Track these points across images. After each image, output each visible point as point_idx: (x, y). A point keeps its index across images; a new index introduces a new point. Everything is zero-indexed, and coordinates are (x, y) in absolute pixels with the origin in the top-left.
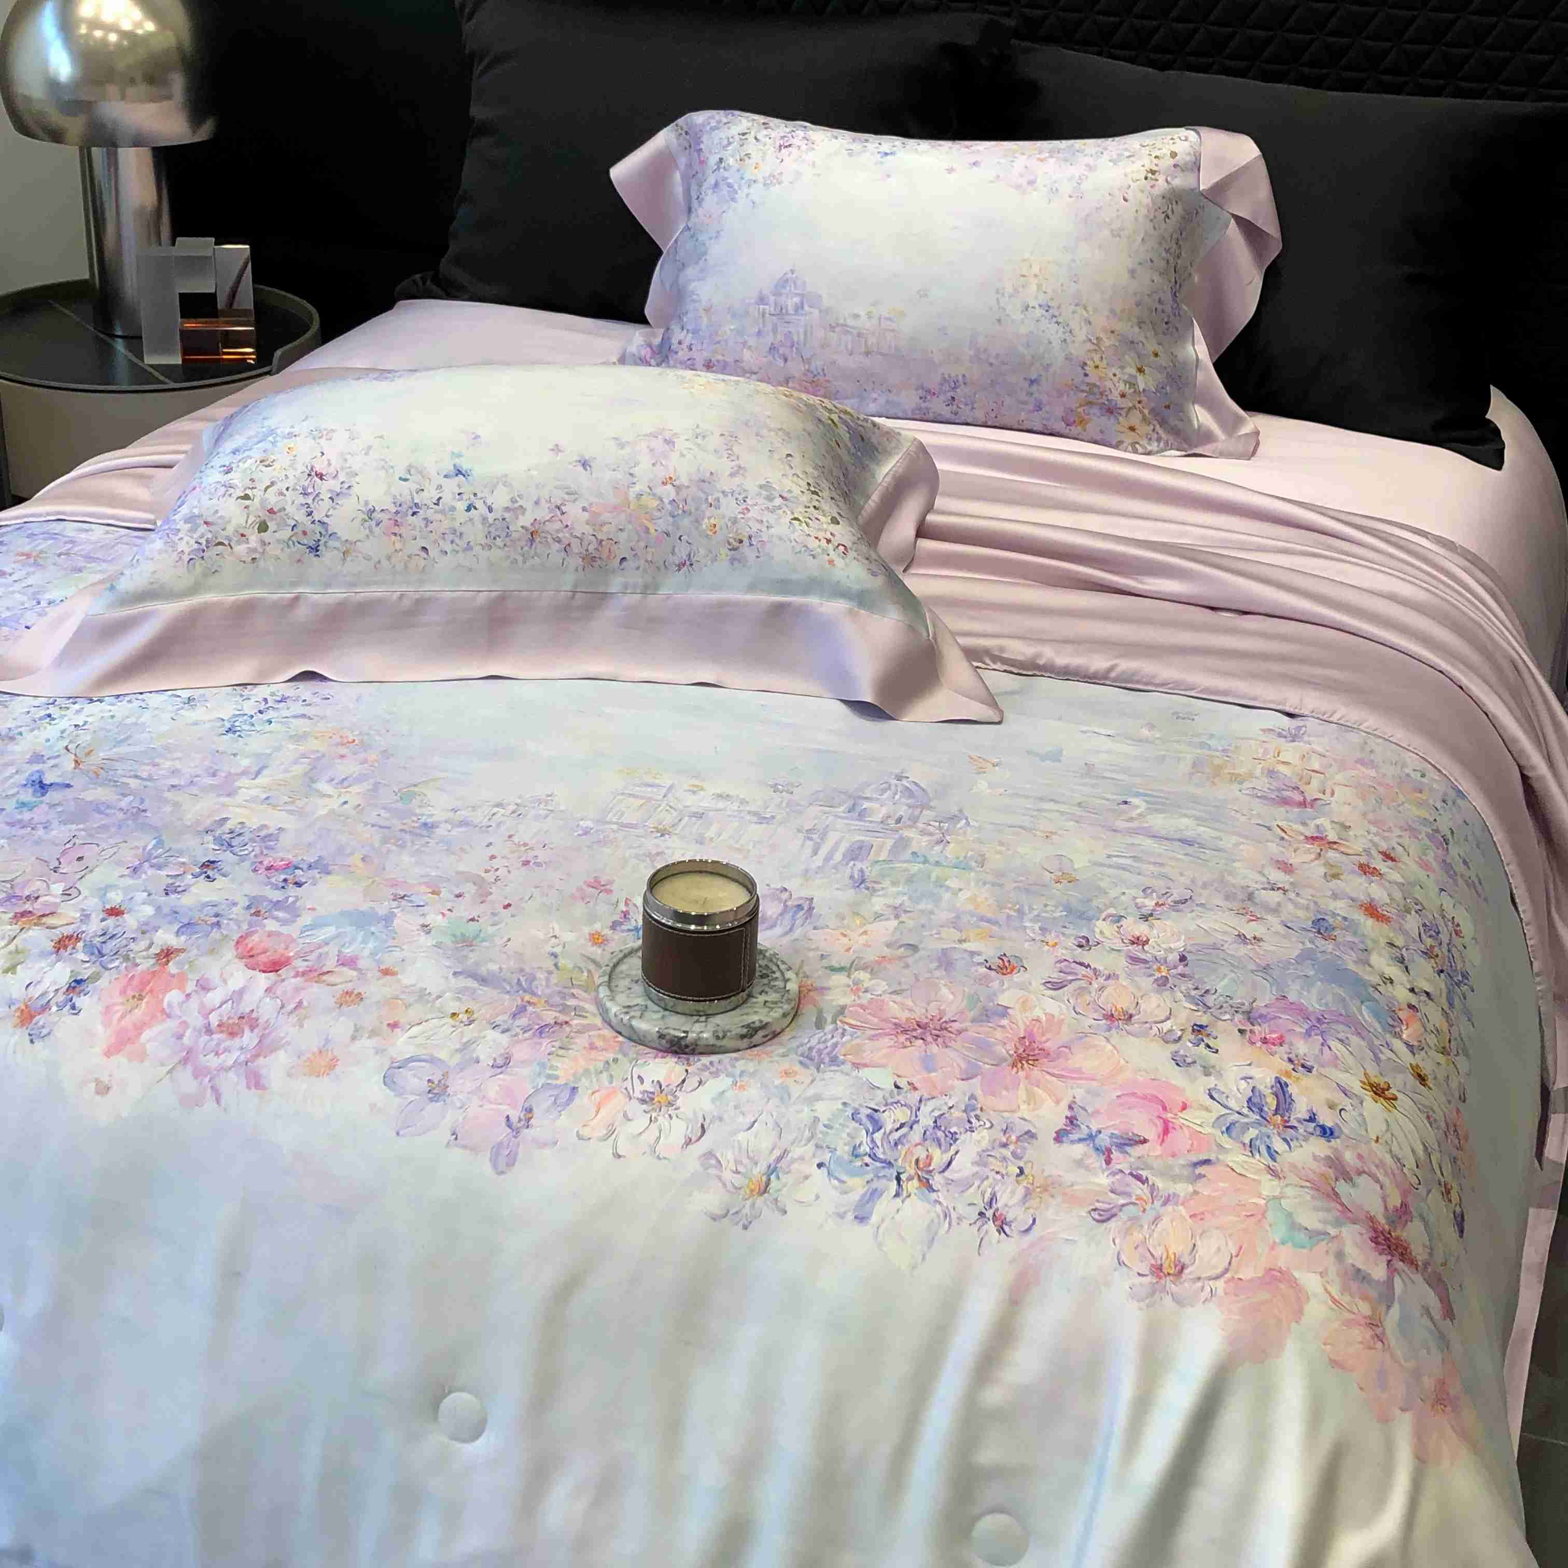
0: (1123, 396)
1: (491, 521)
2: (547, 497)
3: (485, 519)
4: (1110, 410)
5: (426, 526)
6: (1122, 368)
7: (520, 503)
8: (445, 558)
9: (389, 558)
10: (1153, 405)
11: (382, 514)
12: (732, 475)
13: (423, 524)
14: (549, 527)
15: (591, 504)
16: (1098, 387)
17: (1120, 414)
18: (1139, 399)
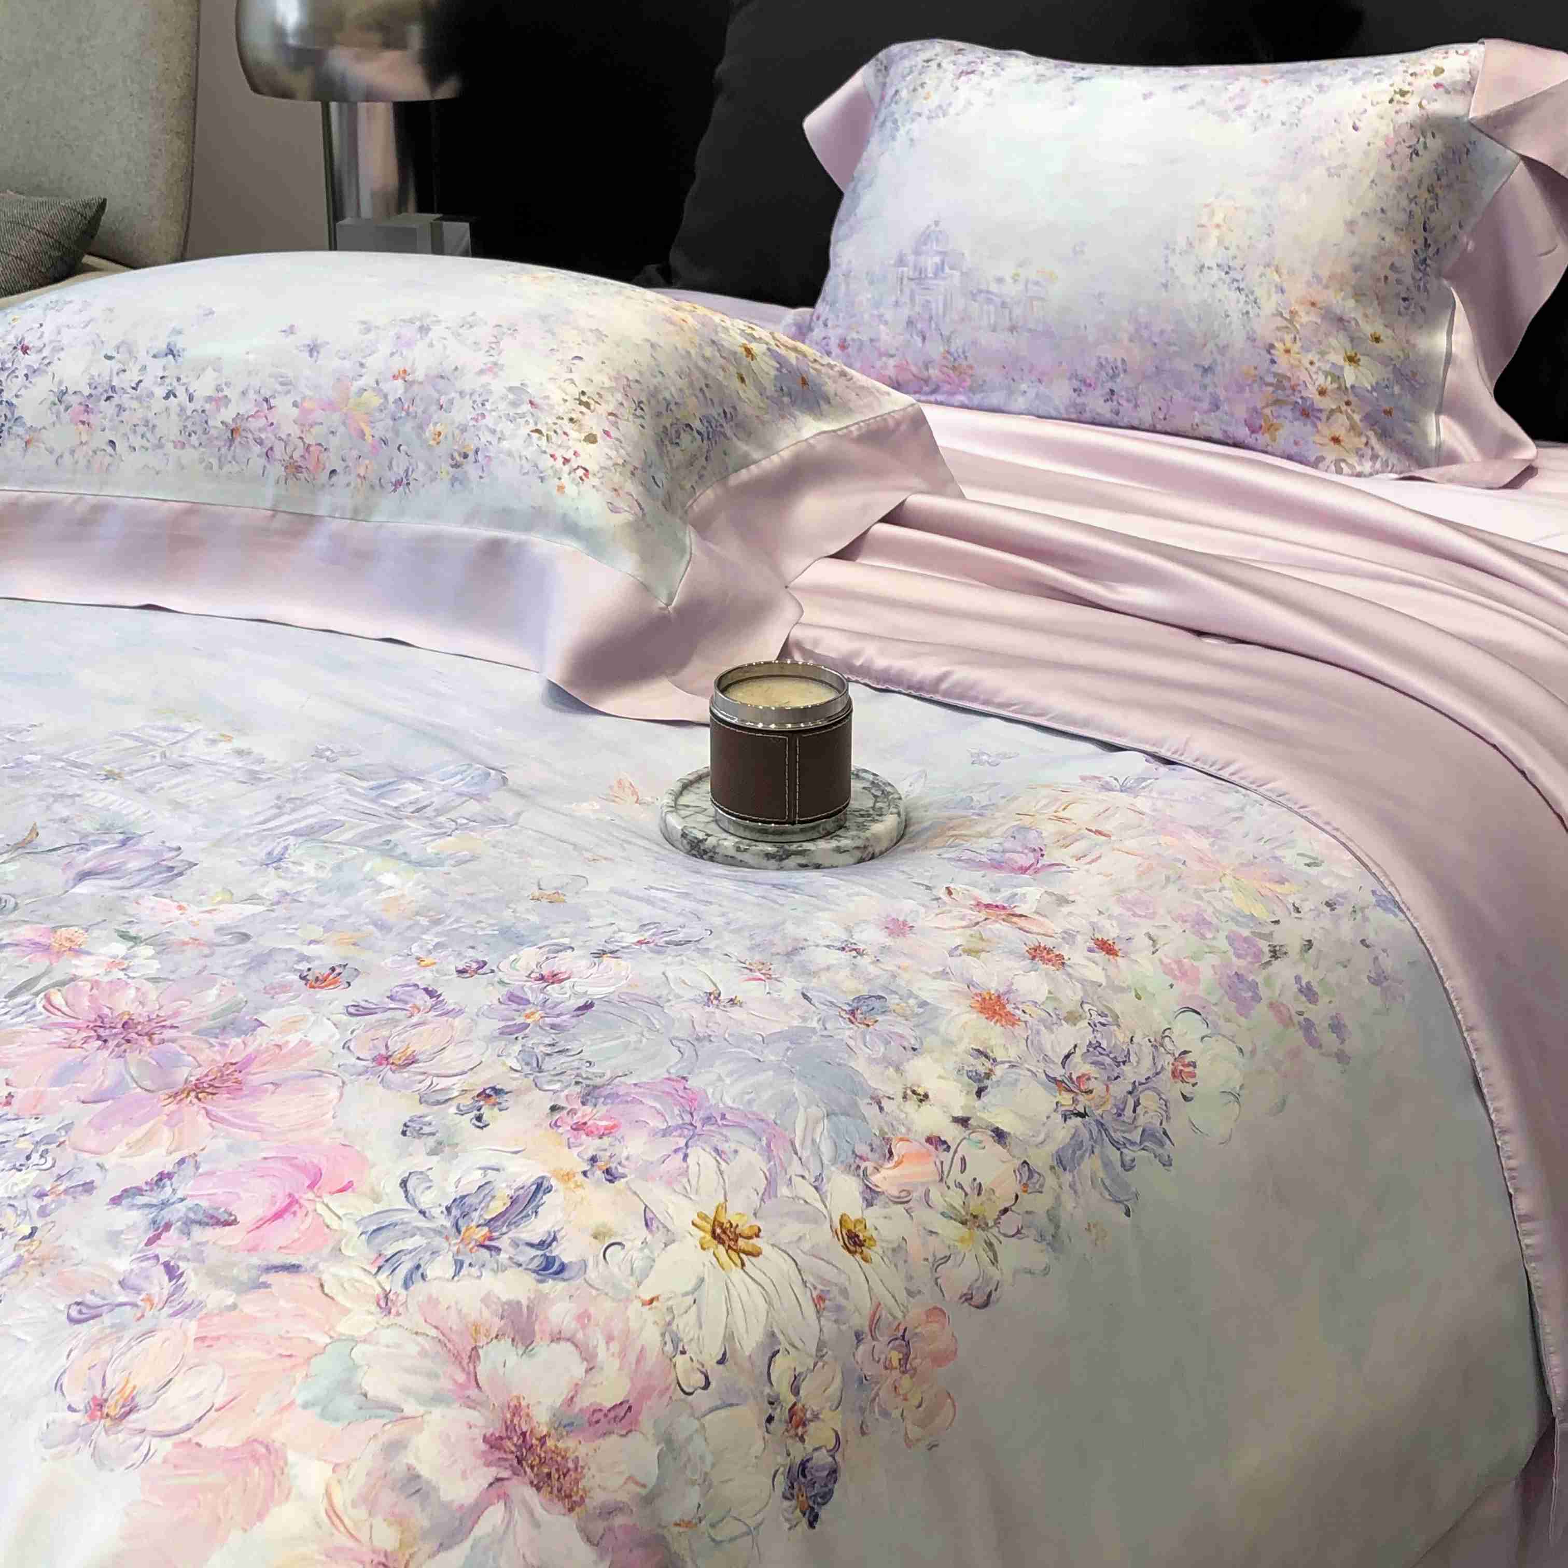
0: (1322, 392)
1: (189, 412)
2: (258, 387)
3: (183, 410)
4: (1307, 413)
5: (118, 415)
8: (133, 455)
9: (72, 452)
10: (1368, 409)
11: (74, 397)
13: (115, 412)
14: (253, 424)
15: (305, 399)
16: (1289, 379)
17: (1320, 419)
18: (1346, 399)
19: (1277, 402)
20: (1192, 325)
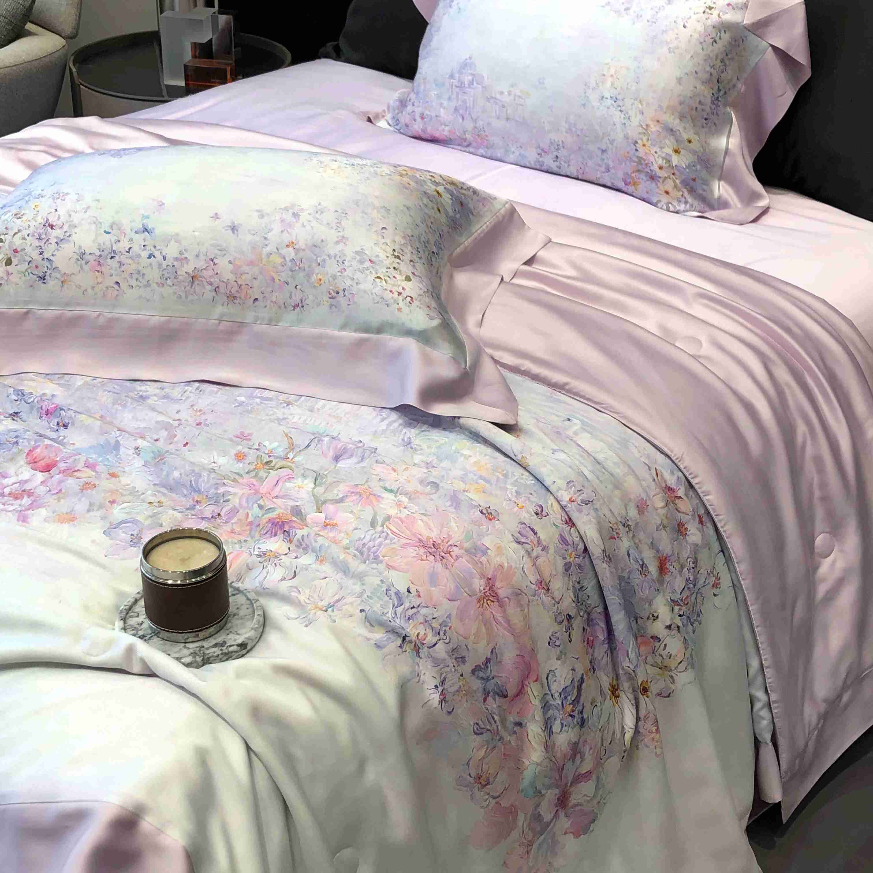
0: (661, 168)
1: (164, 266)
2: (205, 253)
3: (160, 265)
4: (652, 177)
5: (120, 268)
6: (662, 148)
7: (186, 255)
8: (131, 291)
9: (93, 288)
10: (684, 177)
11: (90, 256)
12: (337, 243)
13: (118, 265)
14: (205, 273)
15: (235, 259)
16: (644, 160)
17: (659, 181)
18: (672, 172)
19: (638, 171)
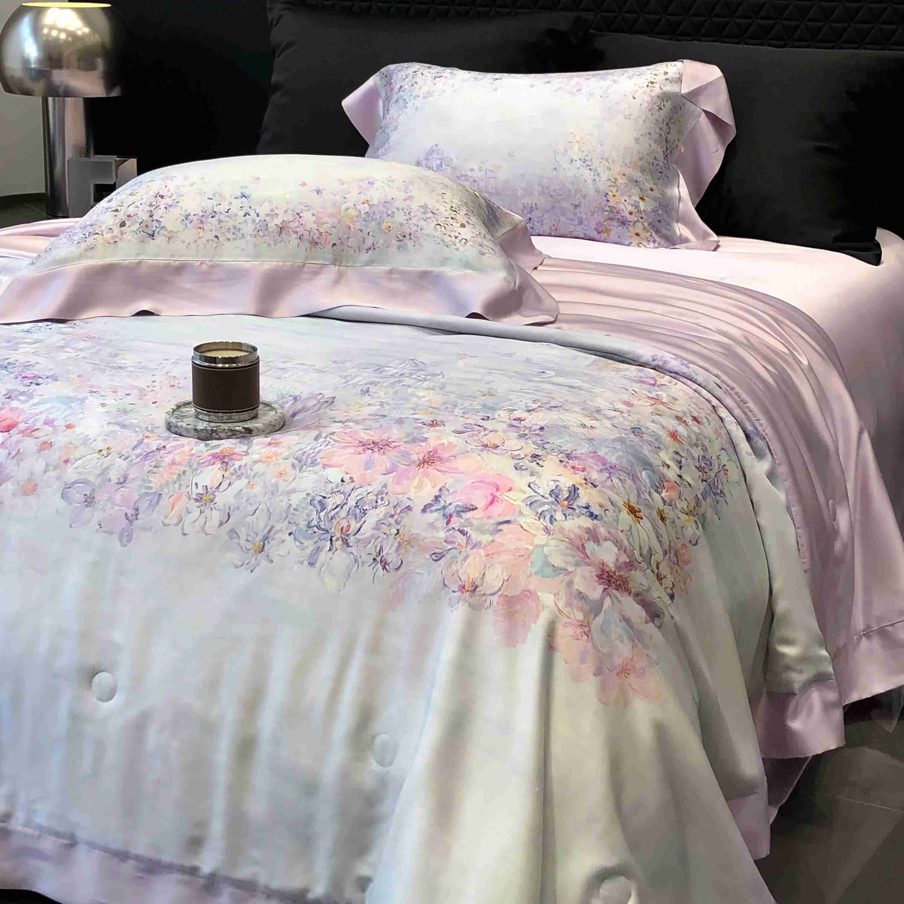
0: (631, 213)
4: (623, 223)
6: (630, 196)
10: (651, 220)
16: (615, 208)
17: (630, 225)
18: (641, 216)
19: (611, 219)
20: (570, 186)
